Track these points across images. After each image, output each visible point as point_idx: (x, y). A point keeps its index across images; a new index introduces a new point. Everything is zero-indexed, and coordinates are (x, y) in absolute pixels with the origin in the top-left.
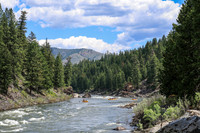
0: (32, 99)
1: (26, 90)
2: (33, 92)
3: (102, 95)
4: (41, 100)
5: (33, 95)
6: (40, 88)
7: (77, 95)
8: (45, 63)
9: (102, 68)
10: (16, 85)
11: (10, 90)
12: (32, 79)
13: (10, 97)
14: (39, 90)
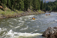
0: (34, 12)
1: (33, 10)
2: (34, 11)
3: (54, 12)
4: (37, 13)
5: (35, 11)
6: (36, 9)
7: (47, 12)
8: (38, 2)
9: (55, 4)
10: (30, 9)
11: (28, 10)
12: (34, 7)
13: (28, 12)
14: (36, 10)
